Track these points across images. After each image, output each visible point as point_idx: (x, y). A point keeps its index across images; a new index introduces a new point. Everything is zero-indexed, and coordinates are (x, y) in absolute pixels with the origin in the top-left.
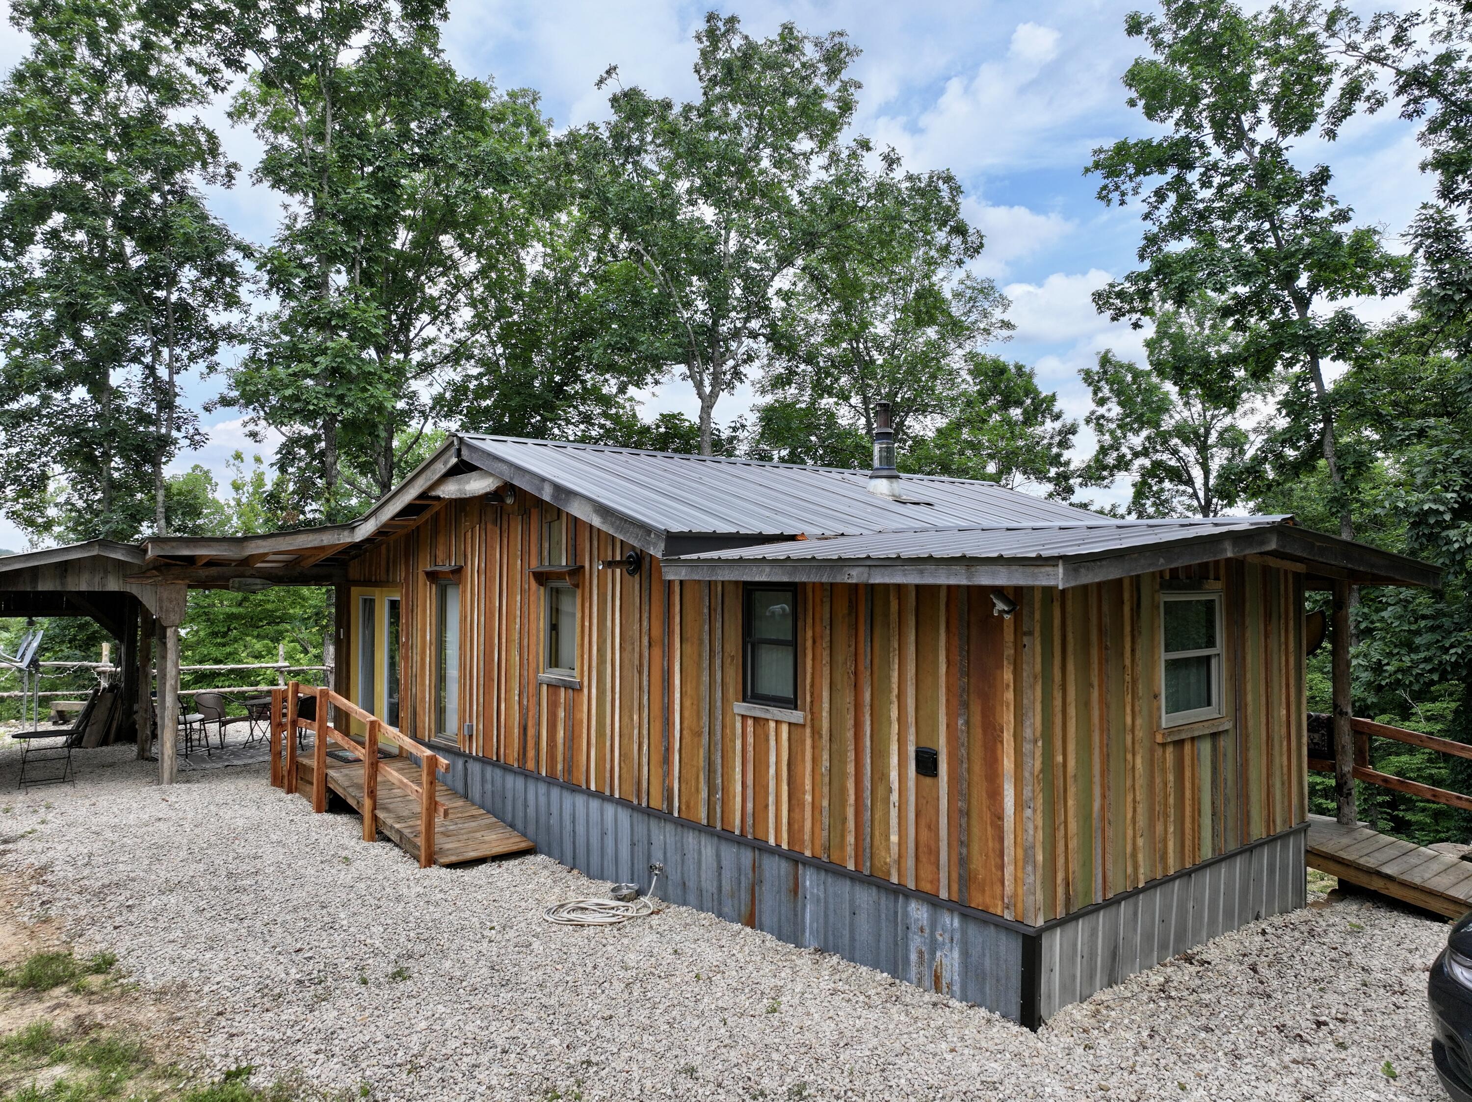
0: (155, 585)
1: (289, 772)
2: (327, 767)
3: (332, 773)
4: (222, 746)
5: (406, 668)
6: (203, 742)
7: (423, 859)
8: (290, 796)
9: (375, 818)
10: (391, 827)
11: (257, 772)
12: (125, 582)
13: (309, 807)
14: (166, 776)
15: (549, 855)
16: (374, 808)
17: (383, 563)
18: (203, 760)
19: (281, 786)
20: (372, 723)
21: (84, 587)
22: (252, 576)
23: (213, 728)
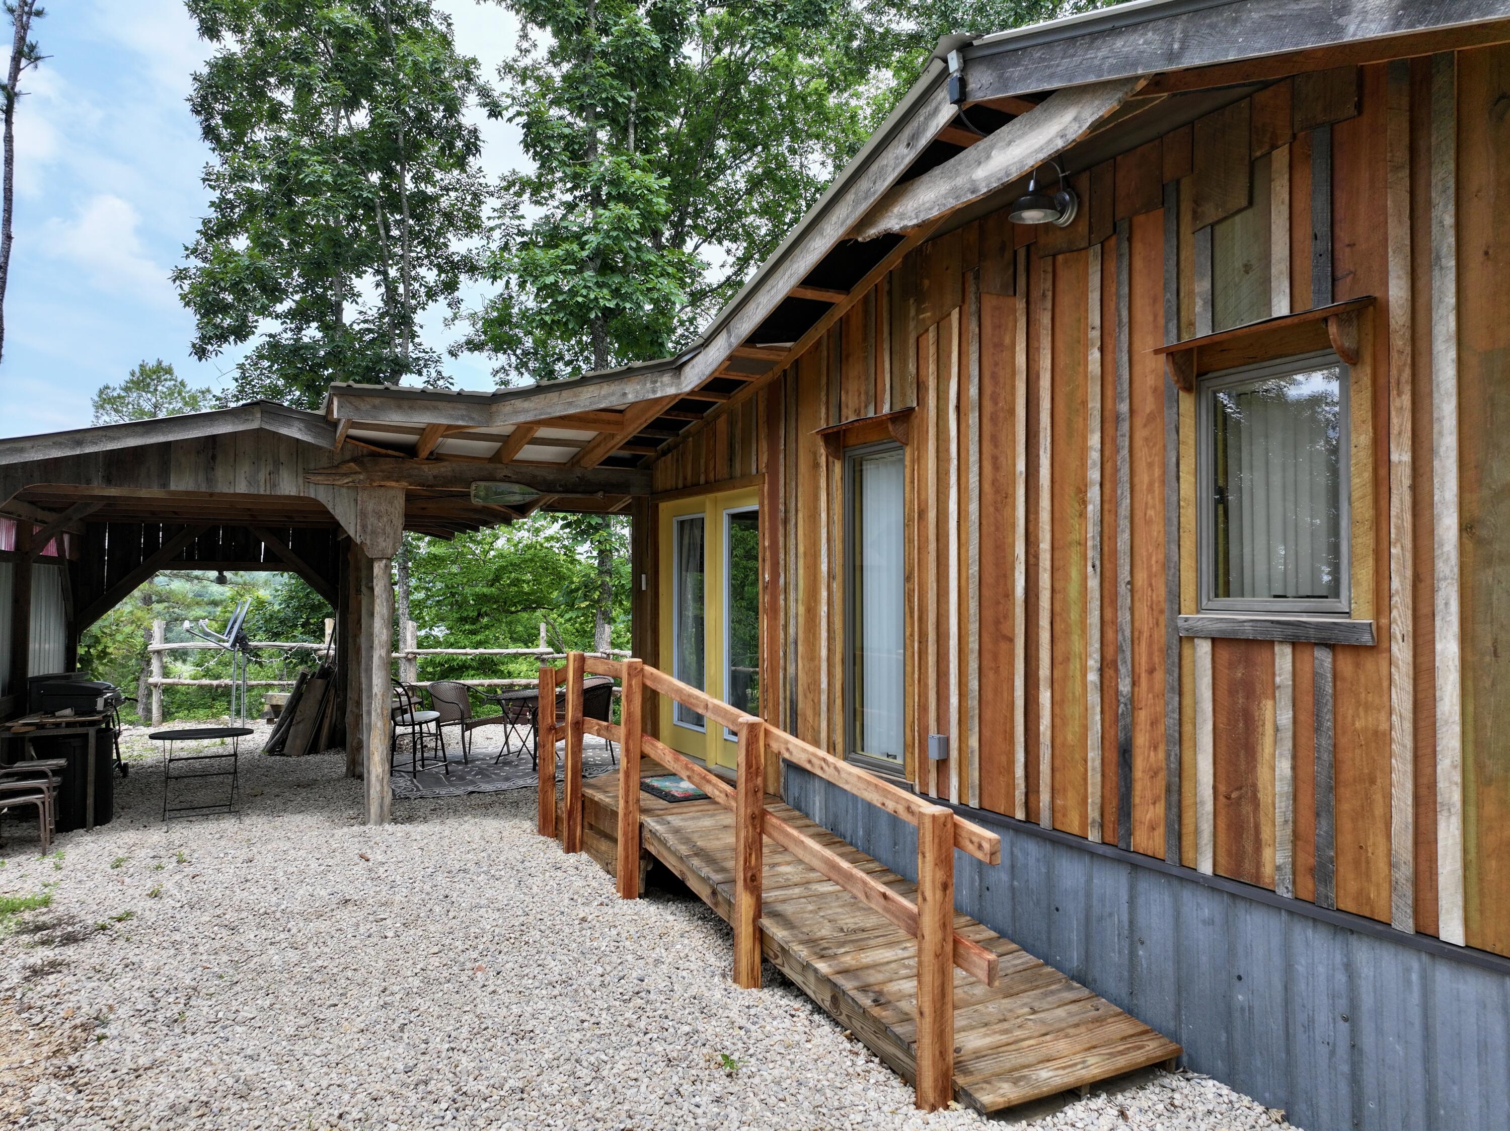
0: (354, 488)
1: (570, 813)
2: (644, 811)
3: (650, 822)
4: (466, 759)
5: (773, 629)
6: (440, 753)
7: (928, 1081)
8: (572, 858)
9: (761, 935)
10: (806, 967)
11: (516, 804)
12: (307, 482)
13: (609, 887)
14: (374, 809)
15: (1231, 1079)
16: (758, 915)
17: (722, 447)
18: (438, 782)
19: (556, 835)
20: (752, 727)
21: (242, 487)
22: (507, 479)
23: (452, 732)
